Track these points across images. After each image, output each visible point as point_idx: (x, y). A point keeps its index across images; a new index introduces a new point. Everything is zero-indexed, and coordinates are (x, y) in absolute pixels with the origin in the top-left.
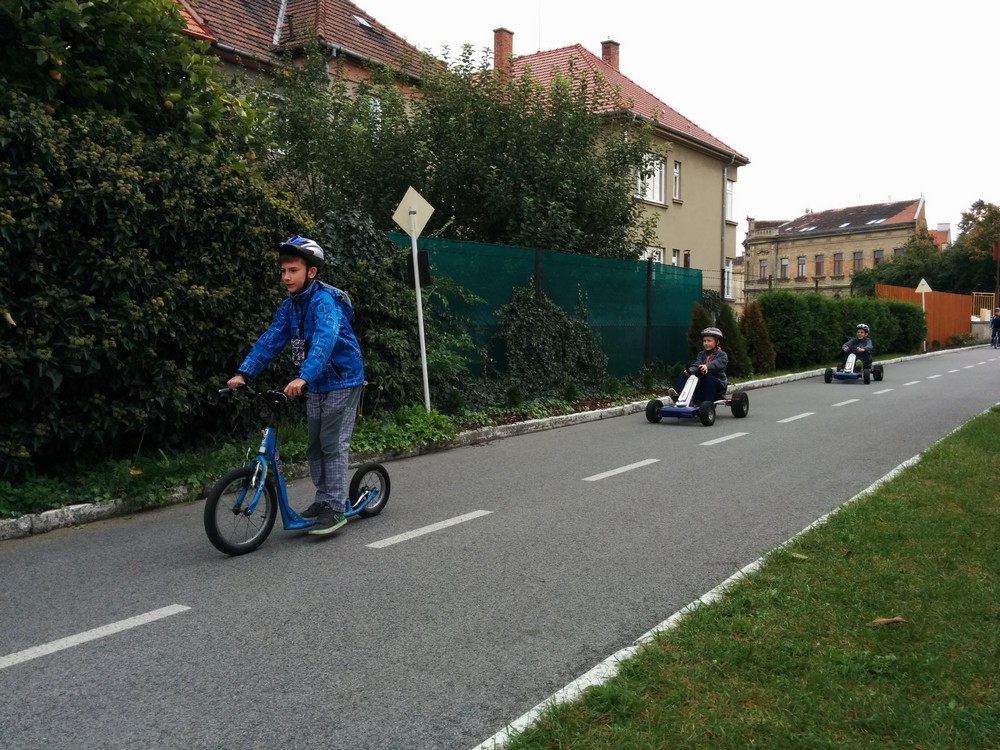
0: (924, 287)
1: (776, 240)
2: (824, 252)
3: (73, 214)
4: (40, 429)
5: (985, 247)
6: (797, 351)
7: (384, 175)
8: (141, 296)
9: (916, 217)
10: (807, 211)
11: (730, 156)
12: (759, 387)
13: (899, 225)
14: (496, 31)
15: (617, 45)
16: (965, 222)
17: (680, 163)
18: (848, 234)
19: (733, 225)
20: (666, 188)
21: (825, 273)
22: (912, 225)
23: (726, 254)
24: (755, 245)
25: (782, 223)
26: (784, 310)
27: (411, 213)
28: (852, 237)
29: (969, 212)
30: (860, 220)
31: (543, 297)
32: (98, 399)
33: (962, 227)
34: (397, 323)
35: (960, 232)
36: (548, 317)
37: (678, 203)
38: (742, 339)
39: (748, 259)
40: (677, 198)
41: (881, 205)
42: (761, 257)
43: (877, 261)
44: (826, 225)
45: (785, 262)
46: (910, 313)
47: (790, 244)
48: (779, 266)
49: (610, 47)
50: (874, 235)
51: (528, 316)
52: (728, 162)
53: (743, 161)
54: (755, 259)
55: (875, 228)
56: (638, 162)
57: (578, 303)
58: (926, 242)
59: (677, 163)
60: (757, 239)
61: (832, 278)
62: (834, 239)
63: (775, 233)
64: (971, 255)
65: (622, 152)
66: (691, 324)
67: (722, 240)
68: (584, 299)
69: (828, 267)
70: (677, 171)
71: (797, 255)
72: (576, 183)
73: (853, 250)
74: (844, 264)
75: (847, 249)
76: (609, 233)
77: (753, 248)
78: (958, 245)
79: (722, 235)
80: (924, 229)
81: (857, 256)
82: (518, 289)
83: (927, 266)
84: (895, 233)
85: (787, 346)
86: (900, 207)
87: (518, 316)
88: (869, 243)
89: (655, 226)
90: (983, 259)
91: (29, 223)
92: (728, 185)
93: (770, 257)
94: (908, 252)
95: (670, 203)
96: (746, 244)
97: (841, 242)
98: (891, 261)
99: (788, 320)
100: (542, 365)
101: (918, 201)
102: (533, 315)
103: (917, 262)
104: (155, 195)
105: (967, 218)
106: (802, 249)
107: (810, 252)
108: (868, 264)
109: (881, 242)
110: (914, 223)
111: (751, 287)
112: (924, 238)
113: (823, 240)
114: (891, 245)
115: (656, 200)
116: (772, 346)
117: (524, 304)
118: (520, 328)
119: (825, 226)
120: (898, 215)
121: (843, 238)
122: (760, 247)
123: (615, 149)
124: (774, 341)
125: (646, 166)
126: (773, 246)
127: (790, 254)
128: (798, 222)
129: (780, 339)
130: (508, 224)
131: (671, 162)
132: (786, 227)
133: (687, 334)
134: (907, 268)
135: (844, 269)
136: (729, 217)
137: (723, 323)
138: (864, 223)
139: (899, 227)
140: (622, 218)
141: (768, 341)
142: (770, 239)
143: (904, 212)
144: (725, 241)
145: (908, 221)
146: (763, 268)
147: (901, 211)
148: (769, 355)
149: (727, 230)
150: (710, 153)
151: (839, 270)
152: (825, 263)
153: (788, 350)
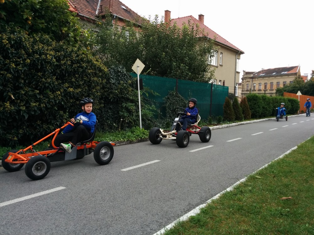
0: (299, 93)
1: (252, 78)
2: (267, 82)
3: (33, 65)
4: (21, 131)
6: (258, 113)
7: (129, 55)
8: (53, 91)
9: (297, 71)
11: (238, 51)
12: (246, 124)
14: (165, 11)
15: (203, 16)
16: (313, 73)
17: (222, 53)
18: (275, 76)
19: (239, 73)
20: (217, 61)
21: (267, 89)
22: (296, 74)
23: (236, 82)
25: (254, 72)
26: (254, 100)
27: (137, 67)
28: (277, 77)
30: (279, 72)
31: (178, 94)
32: (39, 122)
34: (132, 101)
35: (311, 76)
36: (179, 100)
37: (221, 66)
38: (241, 109)
39: (243, 84)
40: (221, 64)
41: (286, 67)
42: (247, 83)
43: (284, 85)
44: (269, 73)
45: (255, 85)
46: (295, 102)
47: (257, 79)
48: (253, 86)
49: (201, 17)
50: (283, 77)
51: (173, 100)
52: (237, 53)
53: (242, 53)
54: (245, 84)
55: (284, 74)
56: (209, 52)
57: (189, 96)
58: (300, 79)
59: (221, 53)
60: (246, 77)
61: (270, 90)
62: (271, 78)
63: (252, 76)
65: (204, 49)
66: (225, 103)
67: (235, 77)
68: (191, 95)
69: (268, 87)
70: (221, 55)
71: (259, 83)
72: (190, 58)
73: (277, 81)
74: (274, 86)
75: (275, 81)
76: (200, 74)
77: (245, 80)
78: (310, 80)
79: (235, 76)
80: (300, 75)
81: (278, 83)
82: (170, 91)
83: (300, 87)
84: (290, 76)
85: (255, 111)
86: (292, 68)
87: (170, 100)
88: (282, 79)
89: (214, 72)
91: (20, 68)
92: (237, 60)
93: (250, 83)
94: (294, 82)
95: (219, 66)
96: (243, 79)
98: (289, 85)
99: (255, 103)
101: (298, 66)
102: (175, 99)
103: (297, 86)
104: (58, 60)
106: (260, 81)
107: (263, 82)
108: (281, 86)
109: (286, 79)
111: (244, 92)
112: (299, 78)
113: (267, 78)
114: (289, 80)
115: (215, 64)
116: (250, 111)
117: (172, 96)
118: (170, 104)
119: (268, 74)
120: (291, 71)
121: (274, 78)
122: (247, 80)
123: (202, 48)
124: (251, 109)
125: (212, 54)
126: (251, 80)
127: (256, 82)
128: (259, 72)
129: (253, 109)
130: (168, 71)
131: (219, 53)
132: (255, 74)
133: (223, 107)
134: (294, 87)
135: (274, 88)
136: (237, 70)
137: (235, 103)
138: (280, 73)
139: (292, 74)
140: (204, 70)
141: (249, 109)
142: (250, 77)
143: (293, 70)
144: (236, 78)
145: (295, 72)
146: (248, 86)
147: (292, 69)
148: (249, 114)
149: (237, 74)
150: (232, 50)
151: (272, 88)
152: (268, 85)
153: (255, 112)
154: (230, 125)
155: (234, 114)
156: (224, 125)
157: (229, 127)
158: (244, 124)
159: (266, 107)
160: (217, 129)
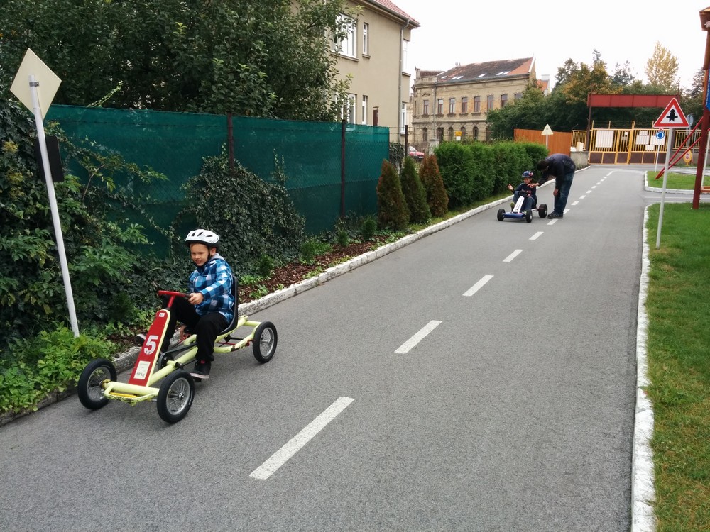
0: (548, 131)
1: (435, 86)
2: (468, 95)
5: (577, 94)
6: (465, 194)
9: (530, 71)
10: (457, 64)
11: (406, 20)
12: (436, 232)
13: (518, 76)
16: (560, 74)
17: (368, 25)
18: (484, 82)
19: (407, 76)
20: (357, 46)
21: (467, 111)
22: (527, 77)
23: (402, 100)
24: (420, 89)
25: (439, 73)
27: (31, 84)
28: (487, 84)
29: (562, 67)
30: (490, 72)
31: (236, 165)
33: (558, 78)
35: (557, 81)
36: (242, 186)
37: (366, 58)
38: (422, 189)
39: (416, 99)
40: (366, 53)
41: (506, 61)
42: (425, 98)
43: (503, 103)
44: (471, 75)
45: (441, 102)
47: (445, 89)
48: (437, 105)
50: (501, 83)
51: (221, 187)
52: (404, 24)
53: (415, 25)
54: (420, 99)
55: (503, 78)
56: (331, 22)
57: (275, 168)
58: (536, 90)
59: (366, 24)
60: (422, 85)
61: (473, 114)
62: (475, 86)
63: (434, 80)
64: (567, 100)
65: (316, 14)
66: (381, 179)
67: (399, 88)
68: (280, 164)
69: (470, 106)
70: (365, 31)
71: (449, 97)
73: (487, 94)
74: (481, 104)
75: (483, 93)
76: (306, 95)
77: (419, 91)
78: (553, 94)
79: (400, 84)
80: (535, 81)
81: (490, 99)
82: (207, 159)
83: (537, 107)
84: (515, 82)
85: (457, 190)
86: (519, 63)
87: (208, 188)
88: (498, 89)
90: (575, 103)
92: (404, 43)
93: (431, 98)
94: (525, 97)
95: (360, 58)
96: (414, 88)
97: (479, 88)
98: (513, 104)
99: (458, 168)
100: (238, 237)
101: (531, 59)
102: (226, 185)
103: (531, 105)
105: (562, 71)
106: (453, 93)
107: (458, 94)
108: (497, 106)
109: (506, 89)
110: (528, 75)
111: (417, 121)
112: (535, 87)
113: (467, 86)
114: (513, 91)
115: (350, 55)
116: (446, 191)
117: (216, 174)
118: (211, 201)
119: (469, 76)
120: (513, 69)
121: (481, 85)
122: (424, 91)
123: (309, 10)
124: (446, 187)
125: (340, 28)
126: (433, 90)
127: (444, 95)
128: (450, 72)
129: (451, 185)
131: (361, 24)
132: (442, 76)
133: (377, 188)
134: (525, 109)
135: (481, 108)
136: (405, 70)
137: (407, 176)
138: (495, 74)
139: (519, 78)
140: (317, 80)
141: (443, 188)
142: (431, 84)
143: (522, 66)
144: (402, 89)
145: (525, 73)
146: (425, 106)
147: (519, 65)
148: (443, 201)
149: (403, 79)
150: (391, 17)
151: (477, 110)
152: (468, 104)
153: (457, 194)
154: (398, 243)
155: (407, 209)
156: (381, 249)
157: (396, 250)
158: (432, 233)
159: (482, 177)
160: (363, 264)
